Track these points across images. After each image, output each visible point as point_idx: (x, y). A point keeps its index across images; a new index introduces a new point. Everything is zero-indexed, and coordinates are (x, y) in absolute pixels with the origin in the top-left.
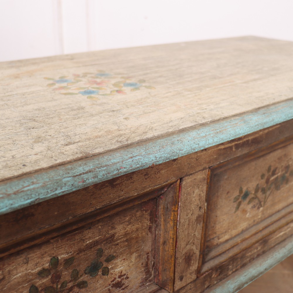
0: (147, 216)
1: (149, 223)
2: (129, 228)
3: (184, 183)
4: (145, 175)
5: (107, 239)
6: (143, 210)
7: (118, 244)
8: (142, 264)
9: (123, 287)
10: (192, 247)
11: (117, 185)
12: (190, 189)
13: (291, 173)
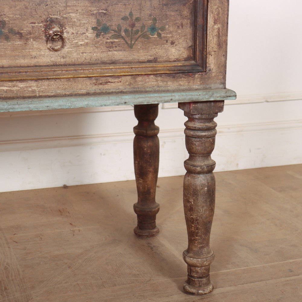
13: (11, 31)
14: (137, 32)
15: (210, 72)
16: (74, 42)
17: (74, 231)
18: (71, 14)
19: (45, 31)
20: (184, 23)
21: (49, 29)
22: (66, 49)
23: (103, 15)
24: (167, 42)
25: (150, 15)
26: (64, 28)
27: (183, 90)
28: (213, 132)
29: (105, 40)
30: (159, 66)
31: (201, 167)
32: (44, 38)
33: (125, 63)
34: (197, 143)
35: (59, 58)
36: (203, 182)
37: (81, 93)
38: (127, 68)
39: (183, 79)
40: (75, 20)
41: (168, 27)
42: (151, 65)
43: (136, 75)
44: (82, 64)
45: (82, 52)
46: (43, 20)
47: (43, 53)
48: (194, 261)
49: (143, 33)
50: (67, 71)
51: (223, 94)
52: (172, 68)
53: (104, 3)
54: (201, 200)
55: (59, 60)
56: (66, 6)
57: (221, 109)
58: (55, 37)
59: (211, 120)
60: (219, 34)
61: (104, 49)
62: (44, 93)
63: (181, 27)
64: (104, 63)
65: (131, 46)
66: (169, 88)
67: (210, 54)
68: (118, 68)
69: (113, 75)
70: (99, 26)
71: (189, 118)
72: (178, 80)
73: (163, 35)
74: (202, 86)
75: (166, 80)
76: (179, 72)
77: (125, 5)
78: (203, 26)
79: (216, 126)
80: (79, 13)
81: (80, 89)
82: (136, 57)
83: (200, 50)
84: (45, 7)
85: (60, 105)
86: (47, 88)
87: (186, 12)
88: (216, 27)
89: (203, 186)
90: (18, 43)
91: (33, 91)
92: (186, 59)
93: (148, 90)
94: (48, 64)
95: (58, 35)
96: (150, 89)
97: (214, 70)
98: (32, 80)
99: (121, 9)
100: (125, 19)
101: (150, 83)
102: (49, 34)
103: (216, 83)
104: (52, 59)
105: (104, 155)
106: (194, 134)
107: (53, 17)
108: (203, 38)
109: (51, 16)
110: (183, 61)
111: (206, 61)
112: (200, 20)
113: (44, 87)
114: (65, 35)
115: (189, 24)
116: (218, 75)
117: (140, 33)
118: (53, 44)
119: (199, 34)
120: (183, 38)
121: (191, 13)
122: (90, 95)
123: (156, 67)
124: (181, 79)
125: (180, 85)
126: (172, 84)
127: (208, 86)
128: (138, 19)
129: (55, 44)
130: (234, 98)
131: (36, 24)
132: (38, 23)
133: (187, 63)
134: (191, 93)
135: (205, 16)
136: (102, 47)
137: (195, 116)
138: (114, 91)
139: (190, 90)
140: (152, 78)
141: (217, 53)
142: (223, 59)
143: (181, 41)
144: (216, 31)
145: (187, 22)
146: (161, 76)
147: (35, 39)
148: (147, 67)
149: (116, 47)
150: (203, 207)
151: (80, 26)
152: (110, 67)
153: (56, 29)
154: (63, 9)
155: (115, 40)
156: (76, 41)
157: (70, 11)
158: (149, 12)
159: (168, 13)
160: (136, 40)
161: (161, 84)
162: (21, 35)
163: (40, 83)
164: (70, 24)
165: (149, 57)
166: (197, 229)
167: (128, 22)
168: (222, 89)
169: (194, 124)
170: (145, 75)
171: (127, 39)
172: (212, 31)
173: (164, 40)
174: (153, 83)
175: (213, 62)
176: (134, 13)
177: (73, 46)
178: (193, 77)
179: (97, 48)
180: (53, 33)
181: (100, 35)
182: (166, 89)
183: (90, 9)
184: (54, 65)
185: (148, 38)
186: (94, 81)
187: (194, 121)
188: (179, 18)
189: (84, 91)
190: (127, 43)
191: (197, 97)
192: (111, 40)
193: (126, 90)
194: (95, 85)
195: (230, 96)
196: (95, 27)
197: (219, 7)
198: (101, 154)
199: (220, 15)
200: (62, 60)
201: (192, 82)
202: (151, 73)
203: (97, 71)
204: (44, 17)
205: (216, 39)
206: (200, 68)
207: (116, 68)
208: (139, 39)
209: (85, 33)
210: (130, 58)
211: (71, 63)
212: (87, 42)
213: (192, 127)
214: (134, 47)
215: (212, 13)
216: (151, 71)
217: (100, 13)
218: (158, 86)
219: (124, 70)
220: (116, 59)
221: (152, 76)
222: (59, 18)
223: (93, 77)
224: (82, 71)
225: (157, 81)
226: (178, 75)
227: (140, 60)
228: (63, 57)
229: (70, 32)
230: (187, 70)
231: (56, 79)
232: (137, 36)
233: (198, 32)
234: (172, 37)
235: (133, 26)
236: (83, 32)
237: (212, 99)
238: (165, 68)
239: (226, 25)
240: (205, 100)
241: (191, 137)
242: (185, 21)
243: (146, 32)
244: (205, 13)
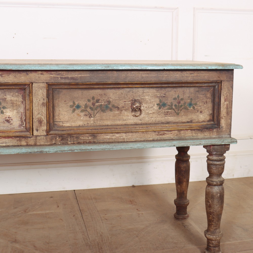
0: (20, 96)
1: (22, 99)
2: (12, 98)
3: (33, 85)
4: (15, 76)
5: (3, 99)
6: (19, 93)
7: (7, 103)
8: (19, 117)
9: (10, 123)
10: (41, 117)
11: (3, 76)
12: (37, 89)
13: (113, 106)
14: (182, 106)
15: (222, 128)
16: (147, 112)
17: (139, 214)
18: (146, 97)
19: (132, 106)
20: (207, 101)
21: (134, 105)
22: (142, 116)
23: (163, 97)
24: (198, 111)
25: (189, 97)
26: (141, 104)
27: (207, 139)
28: (223, 162)
29: (164, 111)
30: (194, 125)
31: (216, 182)
32: (131, 110)
33: (174, 123)
34: (214, 168)
35: (138, 120)
36: (217, 191)
37: (150, 140)
38: (175, 126)
39: (207, 132)
40: (148, 100)
41: (199, 103)
42: (189, 124)
43: (180, 130)
44: (150, 124)
45: (151, 117)
46: (131, 100)
47: (130, 118)
48: (211, 237)
49: (185, 106)
50: (142, 127)
51: (229, 140)
52: (201, 126)
53: (164, 91)
54: (216, 201)
55: (138, 122)
56: (143, 93)
57: (228, 149)
58: (136, 109)
59: (222, 155)
60: (227, 107)
61: (163, 115)
62: (130, 139)
63: (206, 103)
64: (163, 123)
65: (178, 114)
66: (199, 137)
67: (222, 118)
68: (171, 126)
69: (167, 130)
70: (161, 103)
71: (209, 154)
72: (204, 132)
73: (196, 108)
74: (217, 136)
75: (197, 133)
76: (204, 128)
77: (175, 91)
78: (218, 103)
79: (225, 158)
80: (150, 96)
81: (149, 138)
82: (180, 120)
83: (216, 116)
84: (132, 93)
85: (138, 147)
86: (131, 137)
87: (209, 95)
88: (226, 103)
89: (217, 193)
90: (117, 112)
91: (124, 139)
92: (208, 121)
93: (187, 138)
94: (132, 124)
95: (139, 108)
96: (188, 138)
97: (224, 127)
98: (123, 132)
99: (173, 94)
100: (175, 99)
101: (188, 135)
102: (133, 107)
103: (225, 134)
104: (135, 121)
105: (156, 168)
106: (212, 163)
107: (136, 98)
108: (218, 109)
109: (135, 98)
110: (207, 122)
111: (220, 122)
112: (217, 99)
113: (129, 136)
114: (142, 108)
115: (210, 102)
116: (226, 130)
117: (183, 107)
118: (135, 113)
119: (216, 107)
120: (207, 109)
121: (212, 95)
122: (155, 141)
123: (191, 125)
124: (205, 132)
125: (205, 135)
126: (200, 135)
127: (221, 136)
128: (182, 99)
129: (136, 113)
130: (236, 143)
131: (127, 102)
132: (128, 102)
133: (209, 123)
134: (211, 140)
135: (220, 97)
136: (162, 114)
137: (213, 153)
138: (168, 138)
139: (211, 138)
140: (189, 132)
141: (226, 117)
142: (229, 121)
143: (206, 111)
144: (226, 105)
145: (209, 100)
146: (194, 130)
147: (126, 110)
148: (187, 125)
149: (170, 114)
150: (217, 205)
151: (150, 103)
152: (166, 126)
153: (137, 105)
154: (141, 94)
155: (169, 111)
156: (148, 111)
157: (145, 95)
158: (188, 95)
159: (199, 96)
160: (181, 110)
161: (194, 135)
162: (118, 108)
163: (128, 134)
164: (145, 102)
165: (188, 120)
166: (213, 218)
167: (176, 101)
168: (229, 137)
169: (213, 157)
170: (186, 130)
171: (176, 110)
172: (224, 106)
173: (196, 111)
174: (189, 134)
175: (224, 122)
176: (180, 96)
177: (146, 114)
178: (212, 131)
179: (159, 115)
180: (136, 107)
181: (161, 108)
182: (197, 138)
183: (156, 94)
184: (135, 124)
185: (188, 109)
186: (157, 133)
187: (212, 156)
188: (205, 98)
189: (151, 139)
190: (176, 112)
191: (215, 142)
192: (167, 111)
193: (174, 138)
194: (158, 135)
195: (233, 142)
196: (158, 104)
197: (227, 92)
198: (154, 168)
199: (228, 97)
200: (140, 122)
201: (212, 134)
202: (189, 129)
203: (159, 128)
204: (131, 98)
205: (225, 110)
206: (216, 126)
207: (169, 126)
208: (183, 110)
209: (153, 107)
210: (177, 121)
211: (144, 123)
212: (154, 112)
213: (211, 159)
214: (179, 114)
215: (224, 95)
216: (189, 128)
217: (161, 96)
218: (193, 136)
219: (174, 127)
220: (170, 121)
221: (189, 131)
222: (139, 99)
223: (156, 131)
224: (150, 128)
225: (192, 133)
226: (204, 130)
227: (183, 122)
228: (141, 120)
229: (145, 106)
230: (209, 127)
231: (136, 132)
232: (181, 108)
233: (215, 106)
234: (201, 109)
235: (179, 103)
236: (152, 106)
237: (223, 144)
238: (197, 126)
239: (231, 102)
240: (219, 144)
241: (210, 165)
242: (208, 100)
243: (186, 106)
244: (220, 96)
